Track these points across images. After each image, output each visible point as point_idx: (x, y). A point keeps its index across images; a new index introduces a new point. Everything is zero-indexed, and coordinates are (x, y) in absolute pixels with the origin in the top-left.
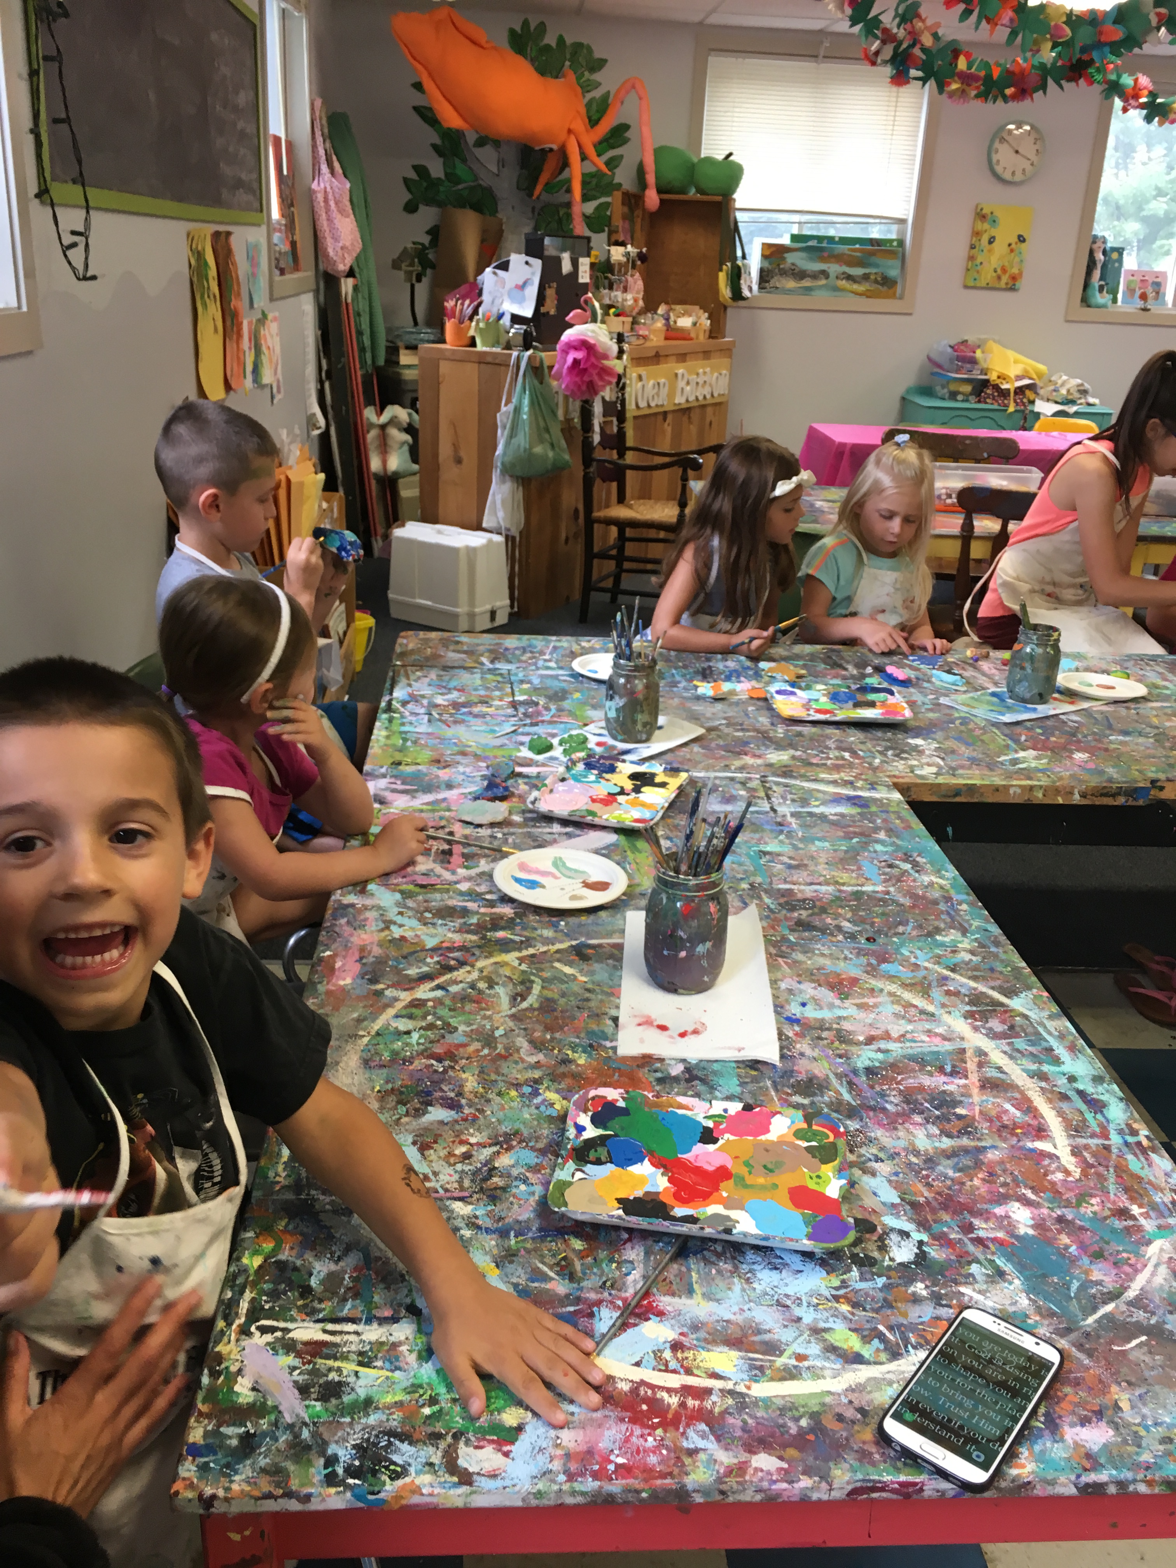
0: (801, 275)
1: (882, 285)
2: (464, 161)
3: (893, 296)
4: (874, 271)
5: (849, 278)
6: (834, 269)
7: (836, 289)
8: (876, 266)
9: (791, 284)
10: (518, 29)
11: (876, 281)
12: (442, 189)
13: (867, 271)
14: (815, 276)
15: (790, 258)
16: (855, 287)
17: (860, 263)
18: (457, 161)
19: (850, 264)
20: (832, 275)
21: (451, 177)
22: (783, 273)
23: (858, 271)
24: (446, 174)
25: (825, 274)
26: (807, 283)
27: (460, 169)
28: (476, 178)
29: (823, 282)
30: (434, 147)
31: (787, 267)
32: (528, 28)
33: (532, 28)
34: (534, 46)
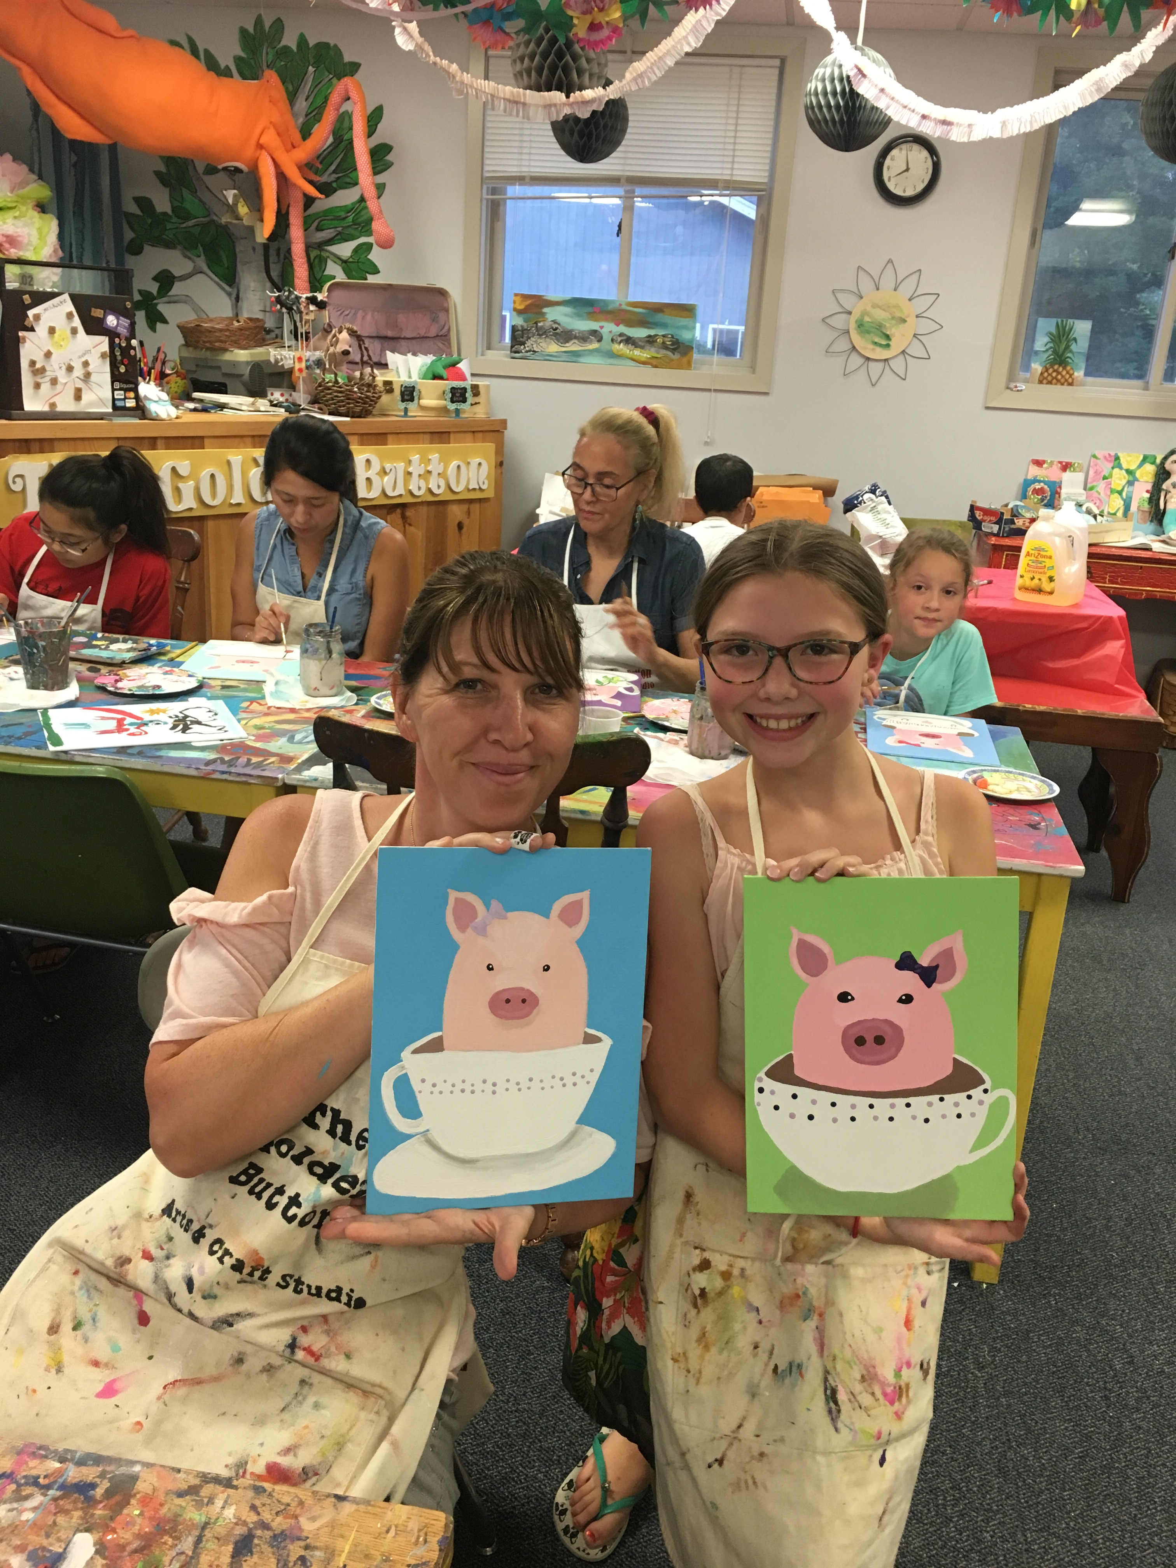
0: (565, 336)
1: (673, 351)
2: (194, 192)
3: (689, 366)
4: (661, 332)
5: (628, 340)
6: (609, 328)
7: (612, 355)
8: (664, 325)
9: (553, 347)
11: (664, 346)
12: (169, 226)
13: (652, 332)
14: (583, 338)
15: (552, 314)
16: (637, 353)
17: (643, 323)
18: (186, 193)
19: (630, 324)
20: (606, 337)
21: (180, 212)
22: (542, 333)
23: (640, 333)
24: (174, 209)
25: (596, 335)
26: (573, 346)
27: (189, 203)
28: (208, 212)
29: (595, 345)
30: (158, 174)
31: (548, 324)
32: (262, 27)
33: (267, 27)
34: (272, 52)
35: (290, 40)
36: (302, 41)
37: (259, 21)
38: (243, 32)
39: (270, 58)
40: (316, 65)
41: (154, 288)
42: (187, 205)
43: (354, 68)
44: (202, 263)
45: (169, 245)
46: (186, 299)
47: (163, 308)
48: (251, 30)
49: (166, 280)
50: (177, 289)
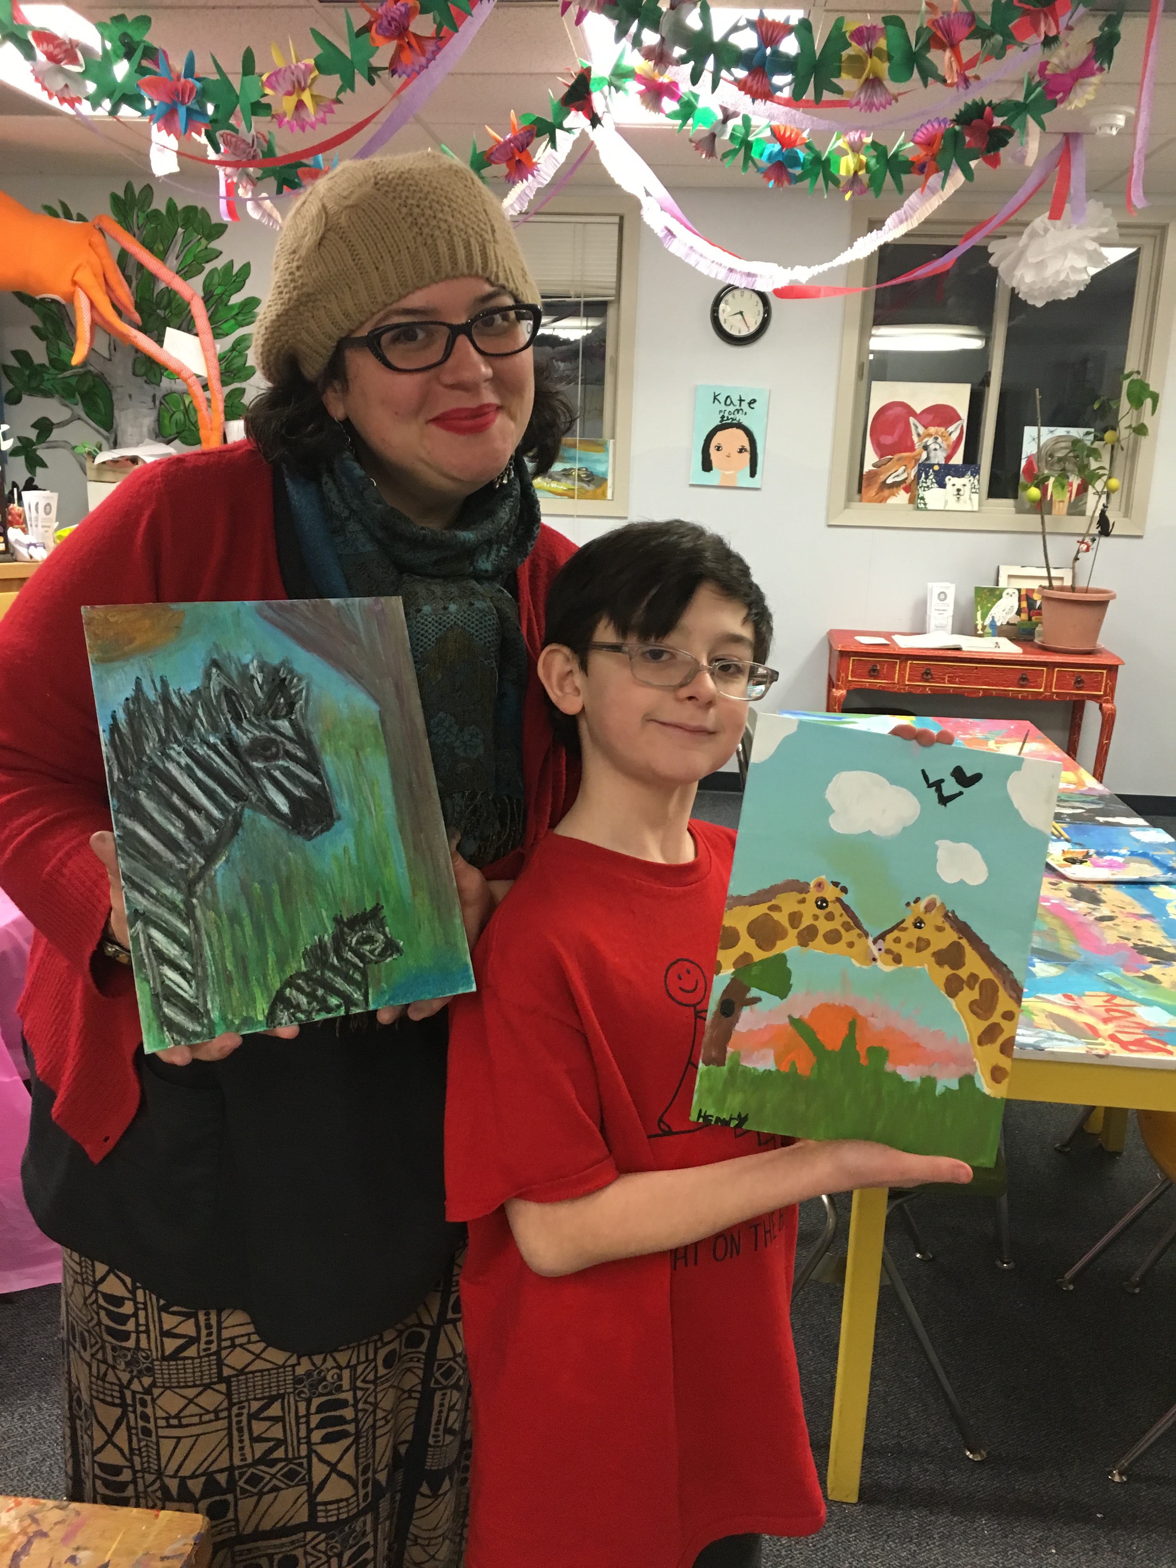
3: (603, 496)
4: (576, 467)
8: (579, 460)
10: (121, 194)
11: (579, 478)
12: (47, 377)
13: (568, 467)
24: (50, 360)
32: (133, 193)
33: (137, 192)
34: (142, 216)
35: (159, 205)
36: (172, 205)
37: (127, 190)
38: (115, 198)
39: (141, 221)
40: (185, 226)
41: (33, 434)
42: (63, 358)
43: (222, 229)
44: (80, 410)
45: (47, 394)
46: (64, 445)
47: (42, 453)
48: (121, 195)
49: (44, 427)
50: (56, 435)
